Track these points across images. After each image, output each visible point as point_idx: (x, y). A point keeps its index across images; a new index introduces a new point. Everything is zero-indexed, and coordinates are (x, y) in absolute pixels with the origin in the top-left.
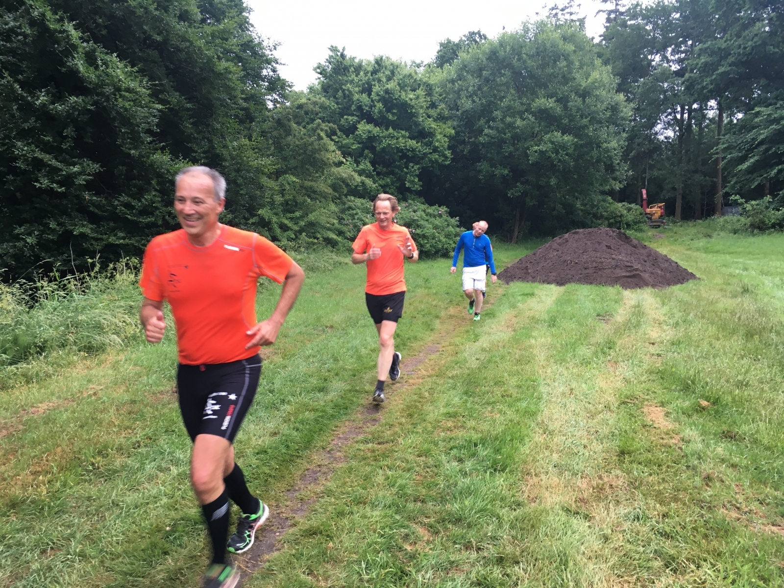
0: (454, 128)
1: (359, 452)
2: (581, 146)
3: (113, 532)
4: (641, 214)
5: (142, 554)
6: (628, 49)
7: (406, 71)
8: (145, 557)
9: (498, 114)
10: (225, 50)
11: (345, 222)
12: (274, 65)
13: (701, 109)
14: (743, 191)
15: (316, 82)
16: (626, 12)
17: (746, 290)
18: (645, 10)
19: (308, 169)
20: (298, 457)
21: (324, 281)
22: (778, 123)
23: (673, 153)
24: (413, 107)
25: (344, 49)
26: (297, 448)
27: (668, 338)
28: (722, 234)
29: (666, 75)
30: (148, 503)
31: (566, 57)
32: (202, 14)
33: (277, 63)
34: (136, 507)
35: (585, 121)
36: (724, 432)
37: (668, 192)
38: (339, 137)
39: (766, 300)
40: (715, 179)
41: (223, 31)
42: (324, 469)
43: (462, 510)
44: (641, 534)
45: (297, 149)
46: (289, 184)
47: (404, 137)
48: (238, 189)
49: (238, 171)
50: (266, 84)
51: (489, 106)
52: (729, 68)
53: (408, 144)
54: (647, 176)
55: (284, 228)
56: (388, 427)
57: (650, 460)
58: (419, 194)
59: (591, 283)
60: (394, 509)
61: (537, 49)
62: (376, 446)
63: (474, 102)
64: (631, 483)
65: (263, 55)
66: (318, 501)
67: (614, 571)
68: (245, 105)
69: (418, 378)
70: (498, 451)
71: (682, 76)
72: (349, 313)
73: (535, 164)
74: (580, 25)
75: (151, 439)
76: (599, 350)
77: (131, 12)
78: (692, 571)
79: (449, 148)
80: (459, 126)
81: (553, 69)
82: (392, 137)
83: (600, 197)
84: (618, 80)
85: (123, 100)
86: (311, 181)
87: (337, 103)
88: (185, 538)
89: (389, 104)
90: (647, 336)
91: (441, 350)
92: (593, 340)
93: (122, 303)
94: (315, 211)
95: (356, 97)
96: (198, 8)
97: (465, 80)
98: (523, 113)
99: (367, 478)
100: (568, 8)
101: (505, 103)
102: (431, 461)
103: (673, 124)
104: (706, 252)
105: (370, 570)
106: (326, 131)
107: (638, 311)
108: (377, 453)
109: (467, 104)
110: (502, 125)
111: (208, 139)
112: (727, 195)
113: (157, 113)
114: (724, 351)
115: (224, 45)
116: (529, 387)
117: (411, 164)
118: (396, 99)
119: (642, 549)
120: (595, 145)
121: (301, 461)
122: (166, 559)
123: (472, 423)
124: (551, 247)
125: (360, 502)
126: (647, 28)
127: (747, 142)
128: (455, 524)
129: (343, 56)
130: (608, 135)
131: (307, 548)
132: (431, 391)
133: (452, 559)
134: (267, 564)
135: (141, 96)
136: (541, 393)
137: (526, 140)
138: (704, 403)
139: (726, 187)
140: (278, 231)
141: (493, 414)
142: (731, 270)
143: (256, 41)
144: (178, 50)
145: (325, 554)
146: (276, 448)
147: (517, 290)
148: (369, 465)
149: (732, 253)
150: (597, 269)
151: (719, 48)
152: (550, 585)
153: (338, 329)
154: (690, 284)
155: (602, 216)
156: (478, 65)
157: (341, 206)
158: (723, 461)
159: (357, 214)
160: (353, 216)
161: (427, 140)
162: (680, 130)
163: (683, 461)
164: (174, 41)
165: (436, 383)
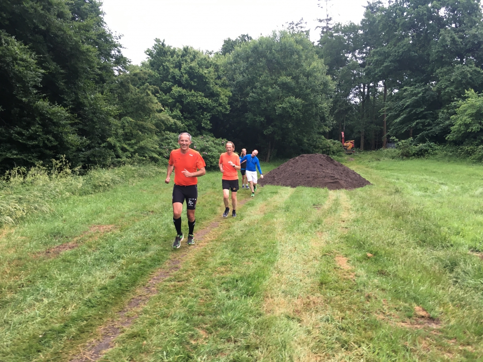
0: (232, 92)
1: (165, 287)
2: (307, 105)
3: (5, 340)
4: (341, 146)
5: (23, 352)
6: (333, 50)
7: (202, 57)
8: (25, 354)
9: (258, 84)
10: (87, 37)
11: (163, 147)
12: (119, 48)
13: (374, 86)
14: (397, 135)
15: (147, 60)
16: (333, 28)
17: (397, 191)
18: (343, 28)
19: (140, 114)
20: (127, 291)
21: (149, 184)
22: (417, 96)
23: (359, 112)
24: (207, 78)
25: (164, 40)
26: (127, 285)
27: (352, 218)
28: (386, 159)
29: (355, 66)
30: (28, 321)
31: (298, 53)
32: (72, 14)
33: (121, 47)
34: (20, 324)
35: (309, 91)
36: (379, 271)
37: (356, 134)
38: (160, 95)
39: (407, 197)
40: (382, 127)
41: (86, 26)
42: (143, 298)
43: (227, 319)
44: (329, 329)
45: (133, 101)
46: (127, 122)
47: (201, 96)
48: (94, 125)
49: (94, 113)
50: (114, 60)
51: (253, 79)
52: (390, 64)
53: (203, 100)
54: (345, 124)
55: (124, 150)
56: (184, 271)
57: (337, 287)
58: (210, 131)
59: (311, 186)
60: (185, 320)
61: (281, 47)
62: (176, 283)
63: (243, 76)
64: (325, 300)
65: (112, 42)
66: (138, 317)
67: (312, 350)
68: (99, 72)
69: (205, 242)
70: (250, 284)
71: (364, 67)
72: (164, 203)
73: (280, 115)
74: (306, 34)
75: (31, 282)
76: (313, 225)
77: (26, 11)
78: (356, 349)
79: (229, 104)
80: (235, 91)
81: (290, 59)
82: (194, 96)
83: (317, 136)
84: (327, 68)
85: (18, 66)
86: (142, 121)
87: (160, 74)
88: (52, 342)
89: (192, 76)
90: (340, 217)
91: (220, 225)
92: (310, 219)
93: (14, 196)
94: (144, 140)
95: (171, 70)
96: (70, 10)
97: (239, 63)
98: (272, 84)
99: (169, 302)
100: (299, 24)
101: (262, 78)
102: (209, 291)
103: (359, 95)
104: (376, 169)
105: (169, 356)
106: (152, 90)
107: (336, 203)
108: (177, 287)
109: (239, 78)
110: (260, 91)
111: (75, 93)
112: (389, 136)
113: (41, 75)
114: (383, 225)
115: (86, 34)
116: (271, 247)
117: (205, 113)
118: (196, 73)
119: (329, 338)
120: (314, 105)
121: (129, 294)
122: (39, 355)
123: (236, 268)
124: (288, 164)
125: (165, 316)
126: (345, 38)
127: (400, 107)
128: (222, 328)
129: (163, 44)
130: (322, 100)
131: (130, 345)
132: (212, 250)
133: (219, 348)
134: (105, 355)
135: (30, 64)
136: (277, 250)
137: (274, 100)
138: (369, 255)
139: (388, 132)
140: (120, 152)
141: (249, 263)
142: (390, 180)
143: (108, 33)
144: (56, 36)
145: (142, 348)
146: (113, 286)
147: (268, 190)
148: (171, 294)
149: (391, 170)
150: (315, 178)
151: (385, 52)
152: (275, 360)
153: (157, 213)
154: (367, 188)
155: (319, 147)
156: (246, 55)
157: (161, 138)
158: (377, 287)
159: (171, 142)
160: (168, 144)
161: (215, 98)
162: (363, 98)
163: (355, 287)
164: (54, 30)
165: (215, 245)
